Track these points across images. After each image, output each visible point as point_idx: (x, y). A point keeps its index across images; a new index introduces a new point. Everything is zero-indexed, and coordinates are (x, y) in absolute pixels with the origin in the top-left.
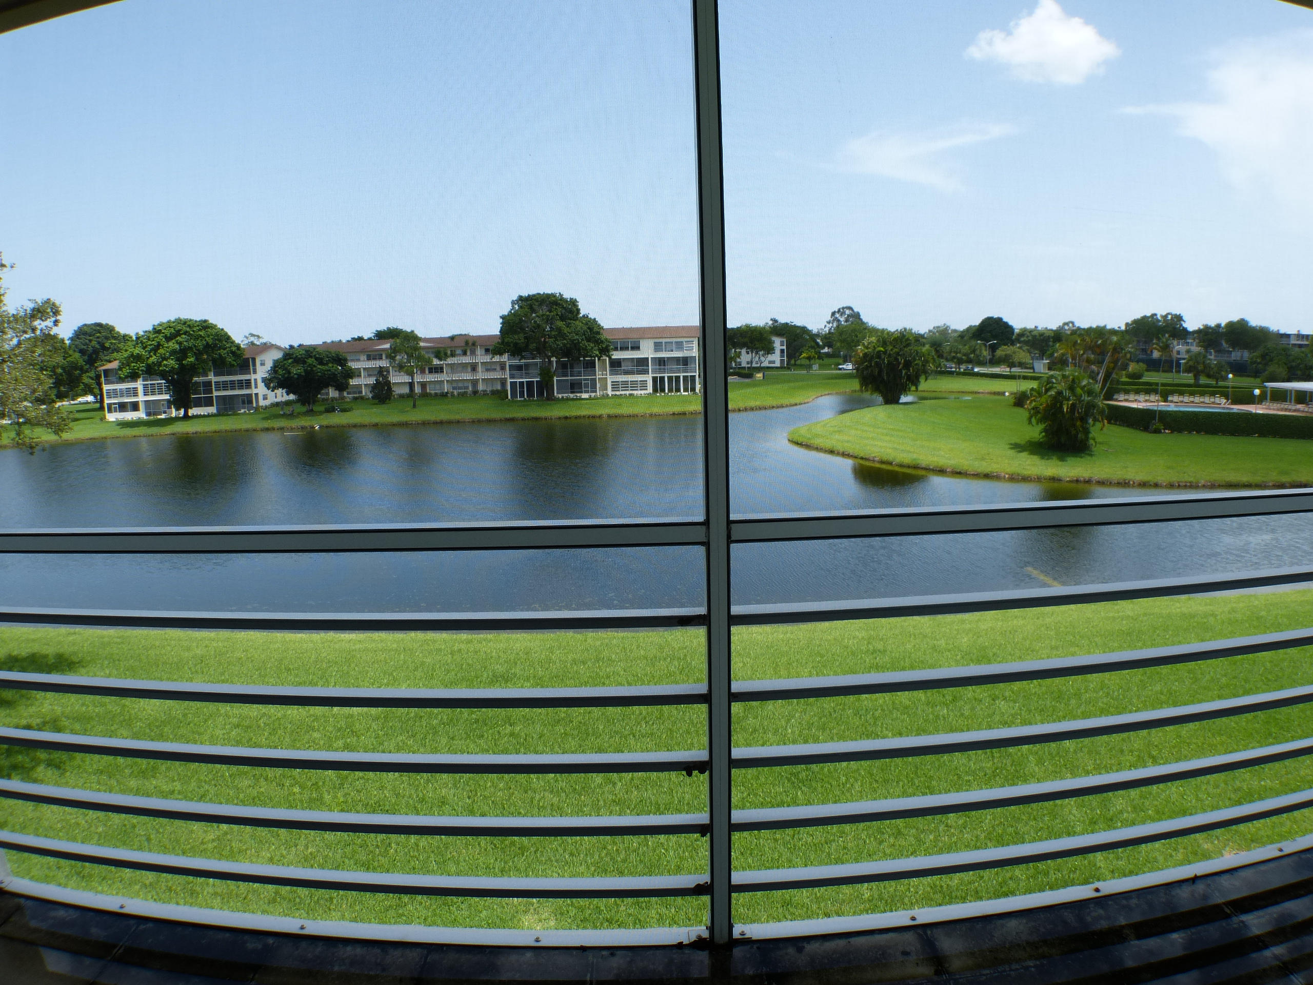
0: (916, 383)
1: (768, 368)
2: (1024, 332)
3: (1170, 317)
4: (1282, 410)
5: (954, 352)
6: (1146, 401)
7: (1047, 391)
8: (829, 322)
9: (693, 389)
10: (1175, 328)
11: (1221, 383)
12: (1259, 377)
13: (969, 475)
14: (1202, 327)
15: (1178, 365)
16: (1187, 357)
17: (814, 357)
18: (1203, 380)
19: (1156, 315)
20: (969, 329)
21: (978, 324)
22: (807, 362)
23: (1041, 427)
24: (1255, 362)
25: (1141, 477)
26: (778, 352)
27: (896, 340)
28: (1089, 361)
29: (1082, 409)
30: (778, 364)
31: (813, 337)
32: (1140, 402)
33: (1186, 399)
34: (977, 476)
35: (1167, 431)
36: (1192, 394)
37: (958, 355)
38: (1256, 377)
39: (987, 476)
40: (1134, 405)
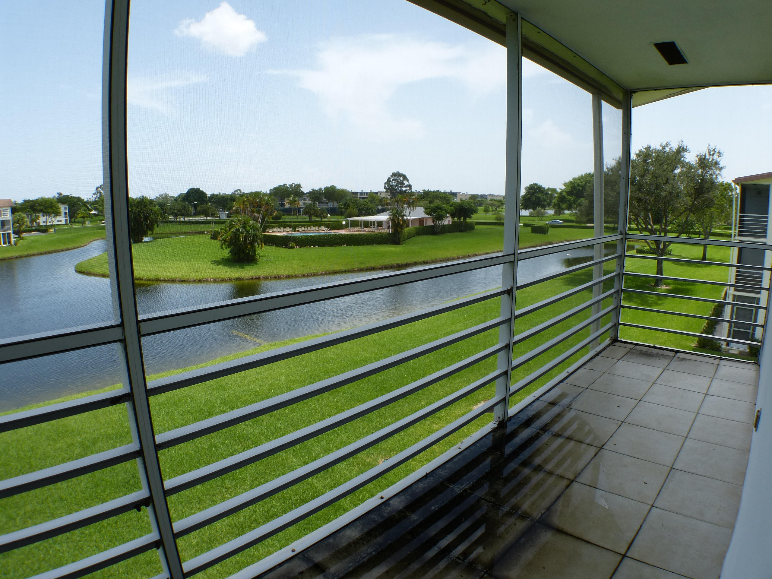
0: (152, 229)
1: (57, 225)
2: (213, 196)
3: (294, 185)
4: (357, 231)
5: (173, 209)
6: (284, 231)
7: (230, 229)
8: (94, 194)
9: (9, 242)
10: (297, 192)
11: (323, 220)
12: (343, 215)
13: (190, 281)
14: (311, 191)
15: (300, 211)
16: (304, 206)
17: (86, 217)
18: (314, 218)
19: (286, 184)
20: (181, 195)
21: (185, 192)
22: (82, 219)
23: (229, 250)
24: (341, 208)
25: (287, 272)
26: (63, 214)
27: (138, 203)
28: (252, 211)
29: (251, 238)
30: (63, 222)
31: (85, 204)
32: (281, 232)
33: (306, 229)
34: (194, 281)
35: (298, 247)
36: (309, 226)
37: (175, 211)
38: (342, 215)
39: (200, 281)
40: (278, 234)
